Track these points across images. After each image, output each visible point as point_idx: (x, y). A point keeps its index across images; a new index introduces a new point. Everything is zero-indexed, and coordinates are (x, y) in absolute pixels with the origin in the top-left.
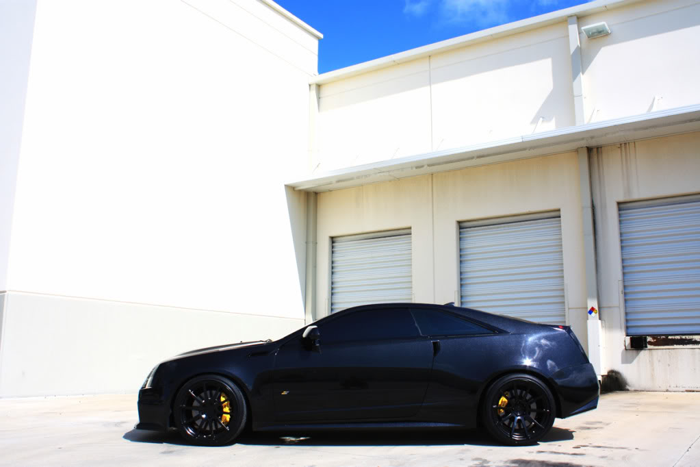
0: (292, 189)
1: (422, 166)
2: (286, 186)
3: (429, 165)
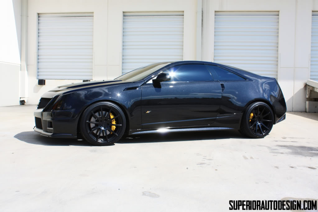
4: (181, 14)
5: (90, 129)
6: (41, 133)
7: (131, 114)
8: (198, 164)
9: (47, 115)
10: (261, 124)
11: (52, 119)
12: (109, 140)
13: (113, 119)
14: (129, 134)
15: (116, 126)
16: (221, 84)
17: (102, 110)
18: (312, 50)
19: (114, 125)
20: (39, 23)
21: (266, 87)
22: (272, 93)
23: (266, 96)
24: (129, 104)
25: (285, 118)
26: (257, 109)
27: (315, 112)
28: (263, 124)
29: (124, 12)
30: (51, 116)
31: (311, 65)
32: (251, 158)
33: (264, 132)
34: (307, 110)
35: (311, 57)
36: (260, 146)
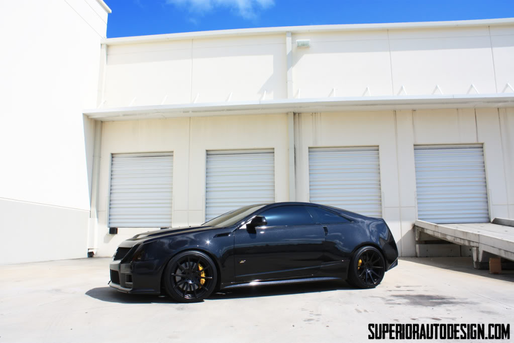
0: (87, 117)
1: (188, 112)
2: (84, 115)
3: (193, 112)
4: (271, 152)
5: (176, 283)
6: (118, 289)
7: (222, 264)
8: (305, 321)
9: (125, 268)
10: (371, 272)
11: (132, 272)
12: (198, 296)
13: (202, 271)
14: (221, 289)
15: (205, 279)
16: (324, 228)
17: (189, 260)
18: (417, 187)
19: (203, 278)
20: (112, 164)
21: (373, 229)
22: (381, 235)
23: (374, 239)
24: (220, 253)
25: (397, 264)
26: (366, 255)
27: (427, 257)
28: (373, 272)
29: (207, 151)
30: (131, 268)
31: (418, 203)
32: (365, 311)
33: (375, 281)
34: (418, 255)
35: (418, 195)
36: (373, 297)
